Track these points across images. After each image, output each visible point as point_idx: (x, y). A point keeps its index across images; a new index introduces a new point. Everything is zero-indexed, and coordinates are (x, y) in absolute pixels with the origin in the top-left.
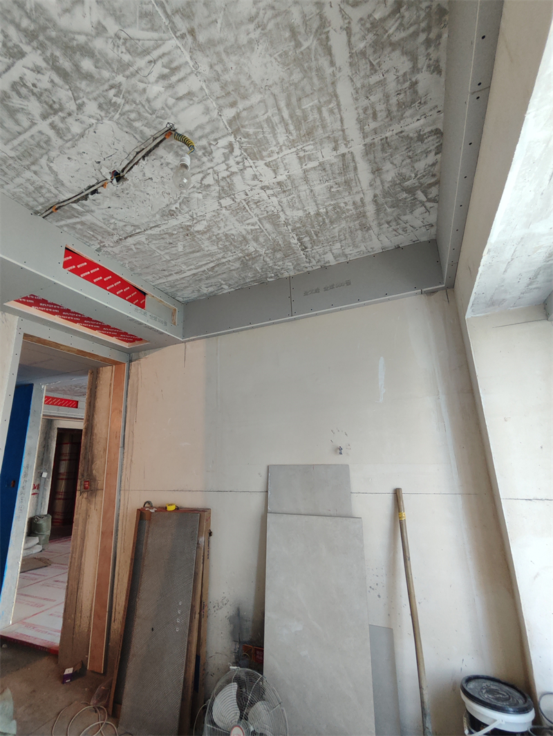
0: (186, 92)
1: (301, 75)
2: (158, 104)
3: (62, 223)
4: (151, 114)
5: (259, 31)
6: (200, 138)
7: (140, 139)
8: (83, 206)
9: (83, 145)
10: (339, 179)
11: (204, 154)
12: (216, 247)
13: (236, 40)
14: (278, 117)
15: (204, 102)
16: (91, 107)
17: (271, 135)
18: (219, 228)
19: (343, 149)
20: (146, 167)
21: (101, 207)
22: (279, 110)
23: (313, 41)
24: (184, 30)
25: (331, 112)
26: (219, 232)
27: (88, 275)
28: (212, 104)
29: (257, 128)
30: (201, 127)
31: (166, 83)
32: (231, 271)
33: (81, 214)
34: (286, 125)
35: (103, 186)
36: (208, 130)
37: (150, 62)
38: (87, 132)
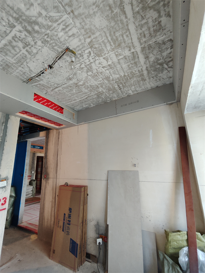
0: (72, 34)
1: (114, 23)
2: (62, 40)
3: (33, 85)
4: (60, 43)
5: (97, 8)
6: (78, 50)
7: (57, 53)
8: (39, 78)
9: (38, 57)
10: (132, 62)
11: (80, 56)
12: (87, 90)
13: (89, 13)
14: (107, 40)
15: (79, 37)
16: (39, 43)
17: (105, 47)
18: (88, 83)
19: (133, 50)
20: (60, 63)
21: (45, 78)
22: (107, 37)
23: (118, 9)
24: (69, 11)
25: (127, 36)
26: (88, 85)
27: (42, 103)
28: (82, 37)
29: (99, 45)
30: (78, 46)
31: (65, 31)
32: (94, 98)
33: (39, 81)
34: (110, 43)
35: (45, 71)
36: (81, 47)
37: (58, 24)
38: (38, 52)
